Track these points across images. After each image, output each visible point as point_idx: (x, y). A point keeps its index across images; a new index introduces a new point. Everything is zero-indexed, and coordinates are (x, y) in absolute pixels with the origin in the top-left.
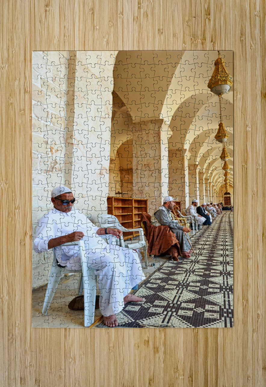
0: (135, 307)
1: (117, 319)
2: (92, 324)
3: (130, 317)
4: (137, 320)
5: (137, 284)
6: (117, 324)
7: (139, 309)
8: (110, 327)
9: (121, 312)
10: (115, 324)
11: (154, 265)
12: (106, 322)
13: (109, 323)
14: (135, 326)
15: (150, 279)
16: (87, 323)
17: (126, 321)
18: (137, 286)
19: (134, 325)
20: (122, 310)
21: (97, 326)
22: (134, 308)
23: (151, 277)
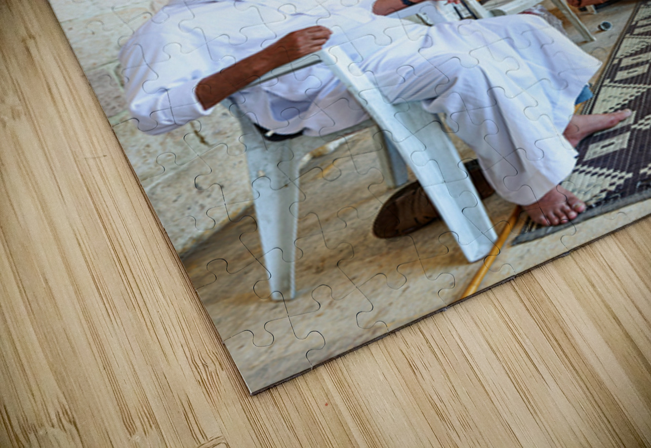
0: (614, 140)
1: (575, 193)
2: (495, 244)
3: (611, 171)
4: (639, 168)
5: (583, 86)
6: (583, 207)
7: (630, 140)
8: (560, 223)
9: (574, 171)
10: (575, 210)
11: (607, 25)
12: (543, 218)
13: (553, 216)
14: (641, 186)
15: (616, 61)
16: (472, 249)
17: (606, 186)
18: (589, 91)
19: (639, 184)
20: (577, 164)
21: (517, 242)
22: (612, 144)
23: (618, 55)
